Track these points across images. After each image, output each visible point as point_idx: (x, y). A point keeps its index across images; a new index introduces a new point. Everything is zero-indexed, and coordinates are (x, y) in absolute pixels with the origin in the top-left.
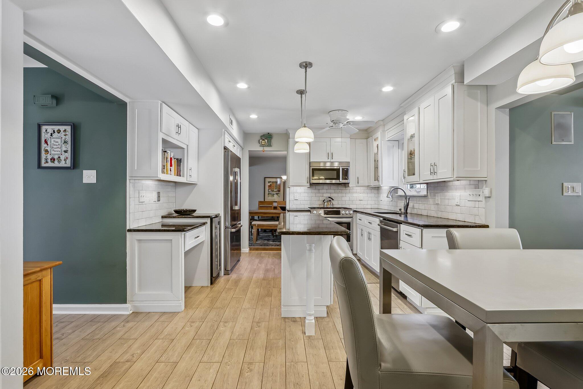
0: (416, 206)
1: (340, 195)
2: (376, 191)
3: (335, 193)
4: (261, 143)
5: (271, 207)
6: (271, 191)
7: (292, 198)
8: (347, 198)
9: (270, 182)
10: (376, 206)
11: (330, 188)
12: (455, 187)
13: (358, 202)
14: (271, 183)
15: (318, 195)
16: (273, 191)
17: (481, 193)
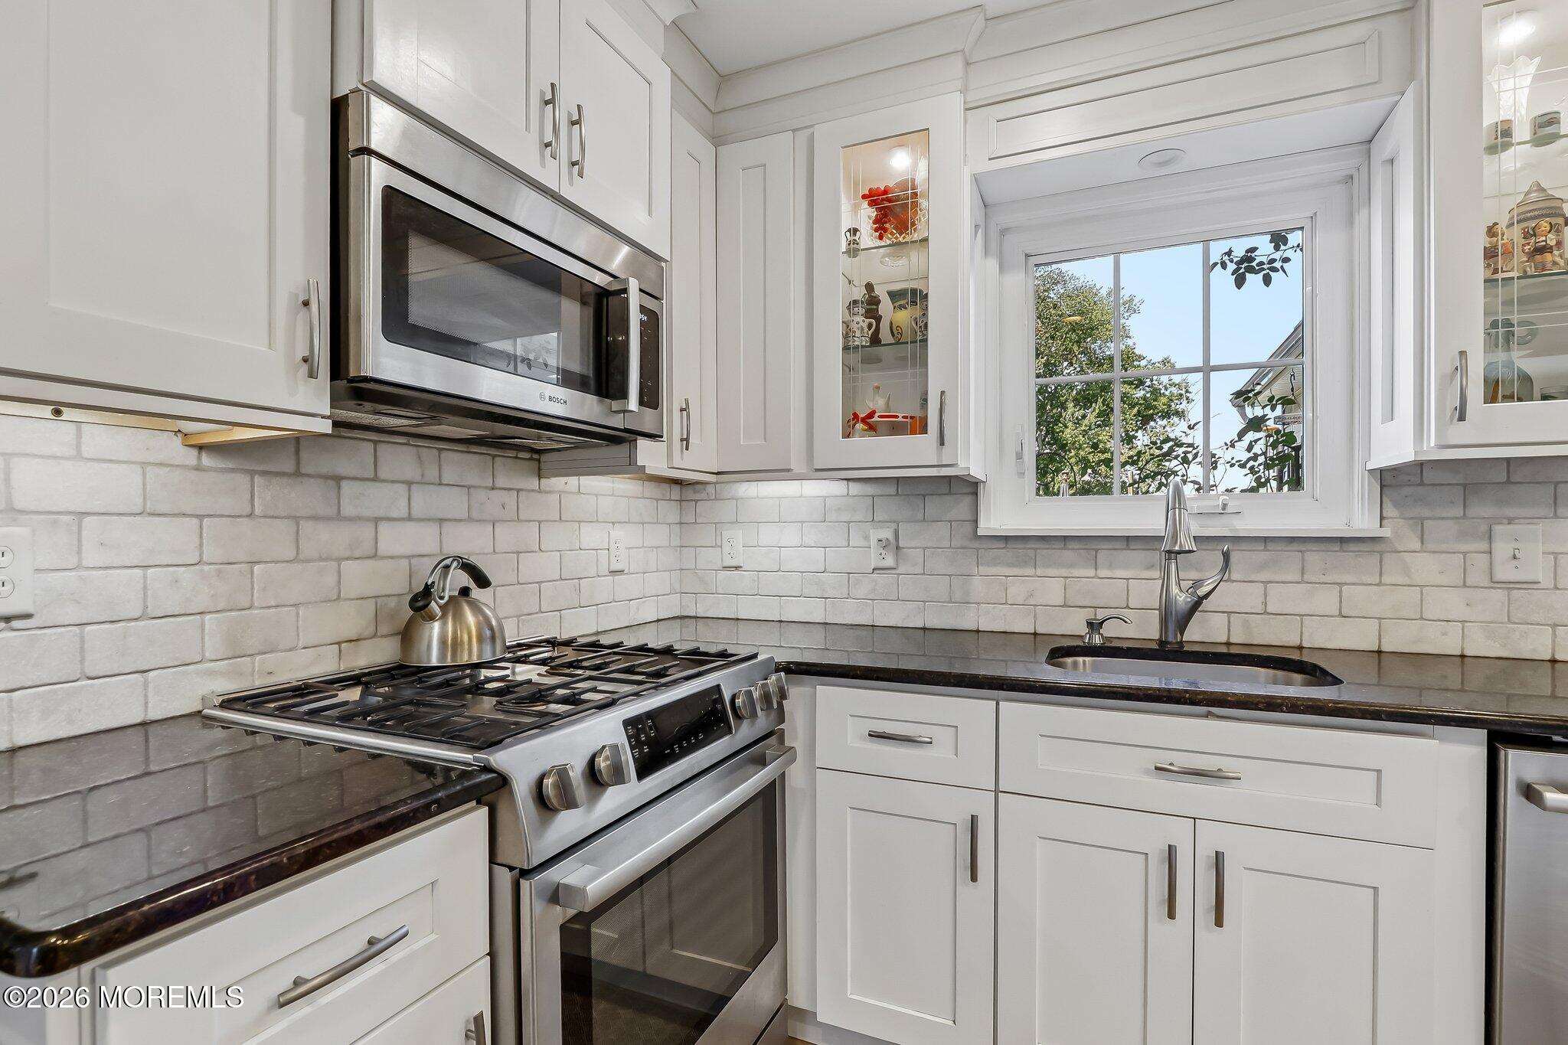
1: (506, 536)
2: (673, 512)
3: (470, 519)
8: (547, 564)
10: (674, 603)
11: (432, 473)
13: (604, 587)
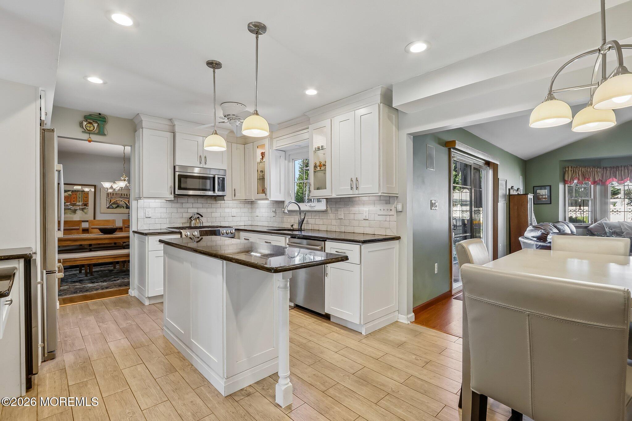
0: (311, 221)
1: (209, 210)
2: (249, 206)
3: (203, 208)
4: (84, 127)
5: (78, 229)
6: (70, 205)
7: (141, 214)
8: (217, 215)
9: (69, 191)
10: (250, 223)
11: (197, 202)
12: (363, 202)
13: (231, 219)
14: (70, 193)
15: (180, 210)
16: (74, 205)
17: (393, 208)
